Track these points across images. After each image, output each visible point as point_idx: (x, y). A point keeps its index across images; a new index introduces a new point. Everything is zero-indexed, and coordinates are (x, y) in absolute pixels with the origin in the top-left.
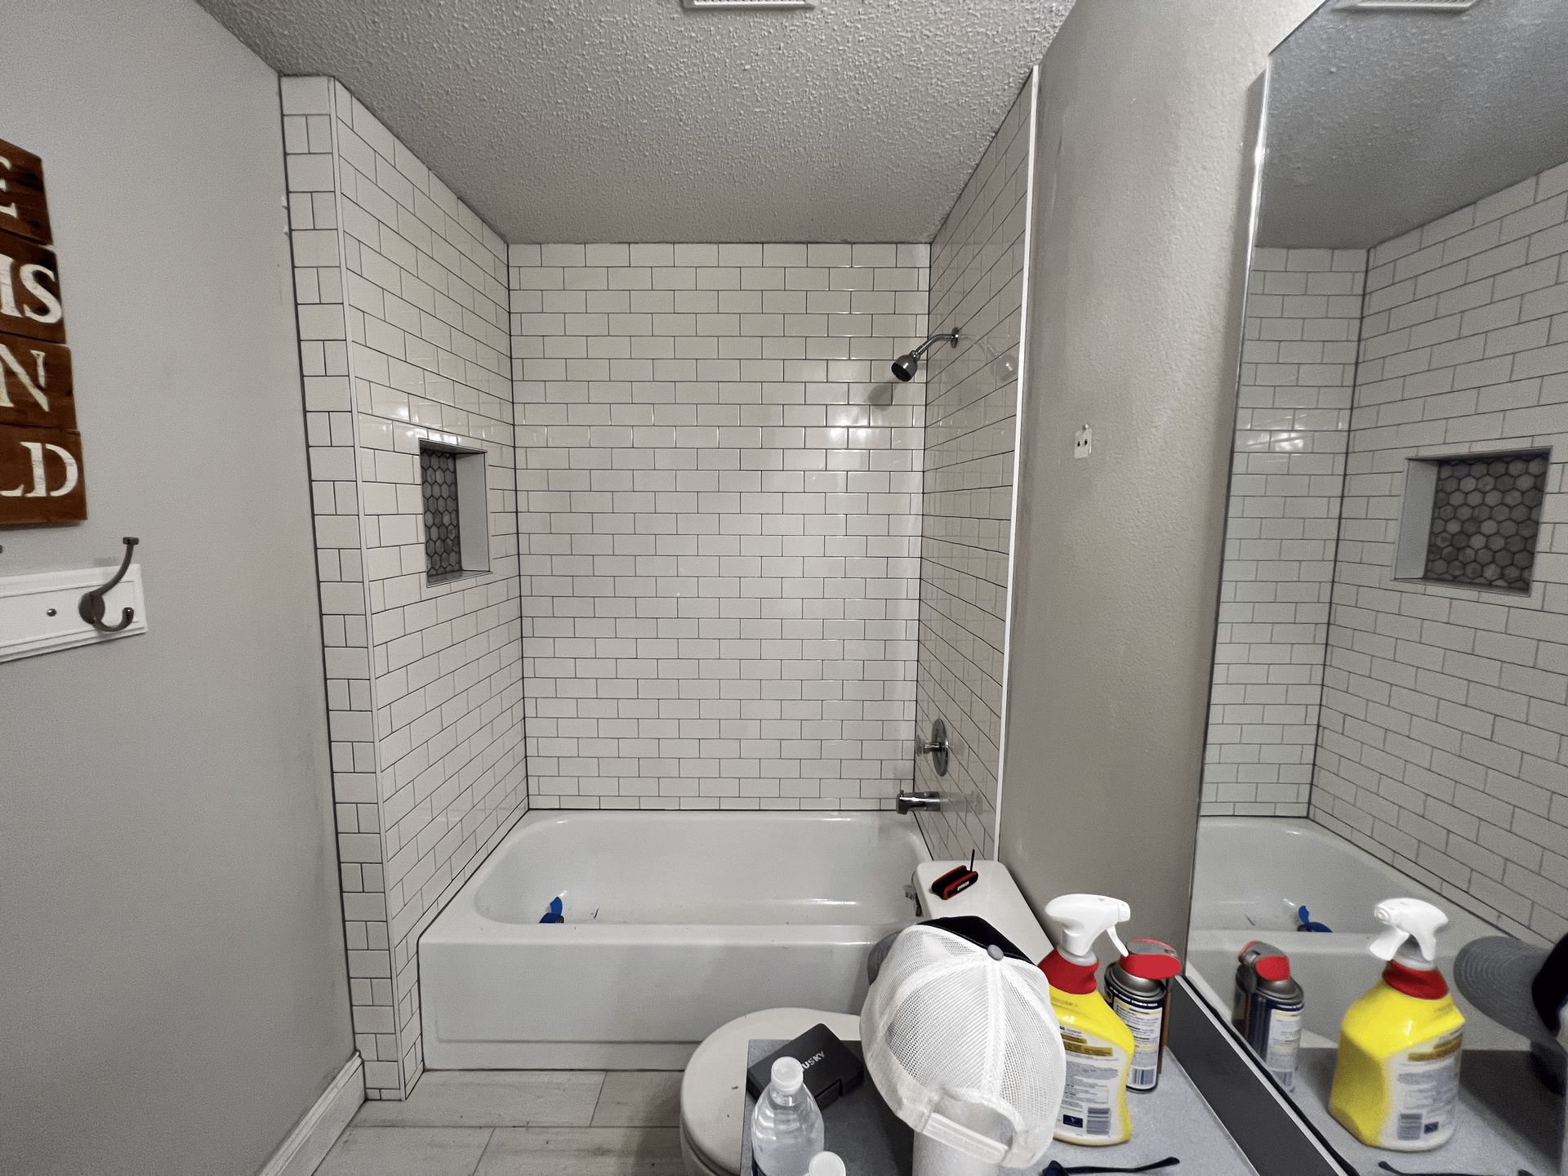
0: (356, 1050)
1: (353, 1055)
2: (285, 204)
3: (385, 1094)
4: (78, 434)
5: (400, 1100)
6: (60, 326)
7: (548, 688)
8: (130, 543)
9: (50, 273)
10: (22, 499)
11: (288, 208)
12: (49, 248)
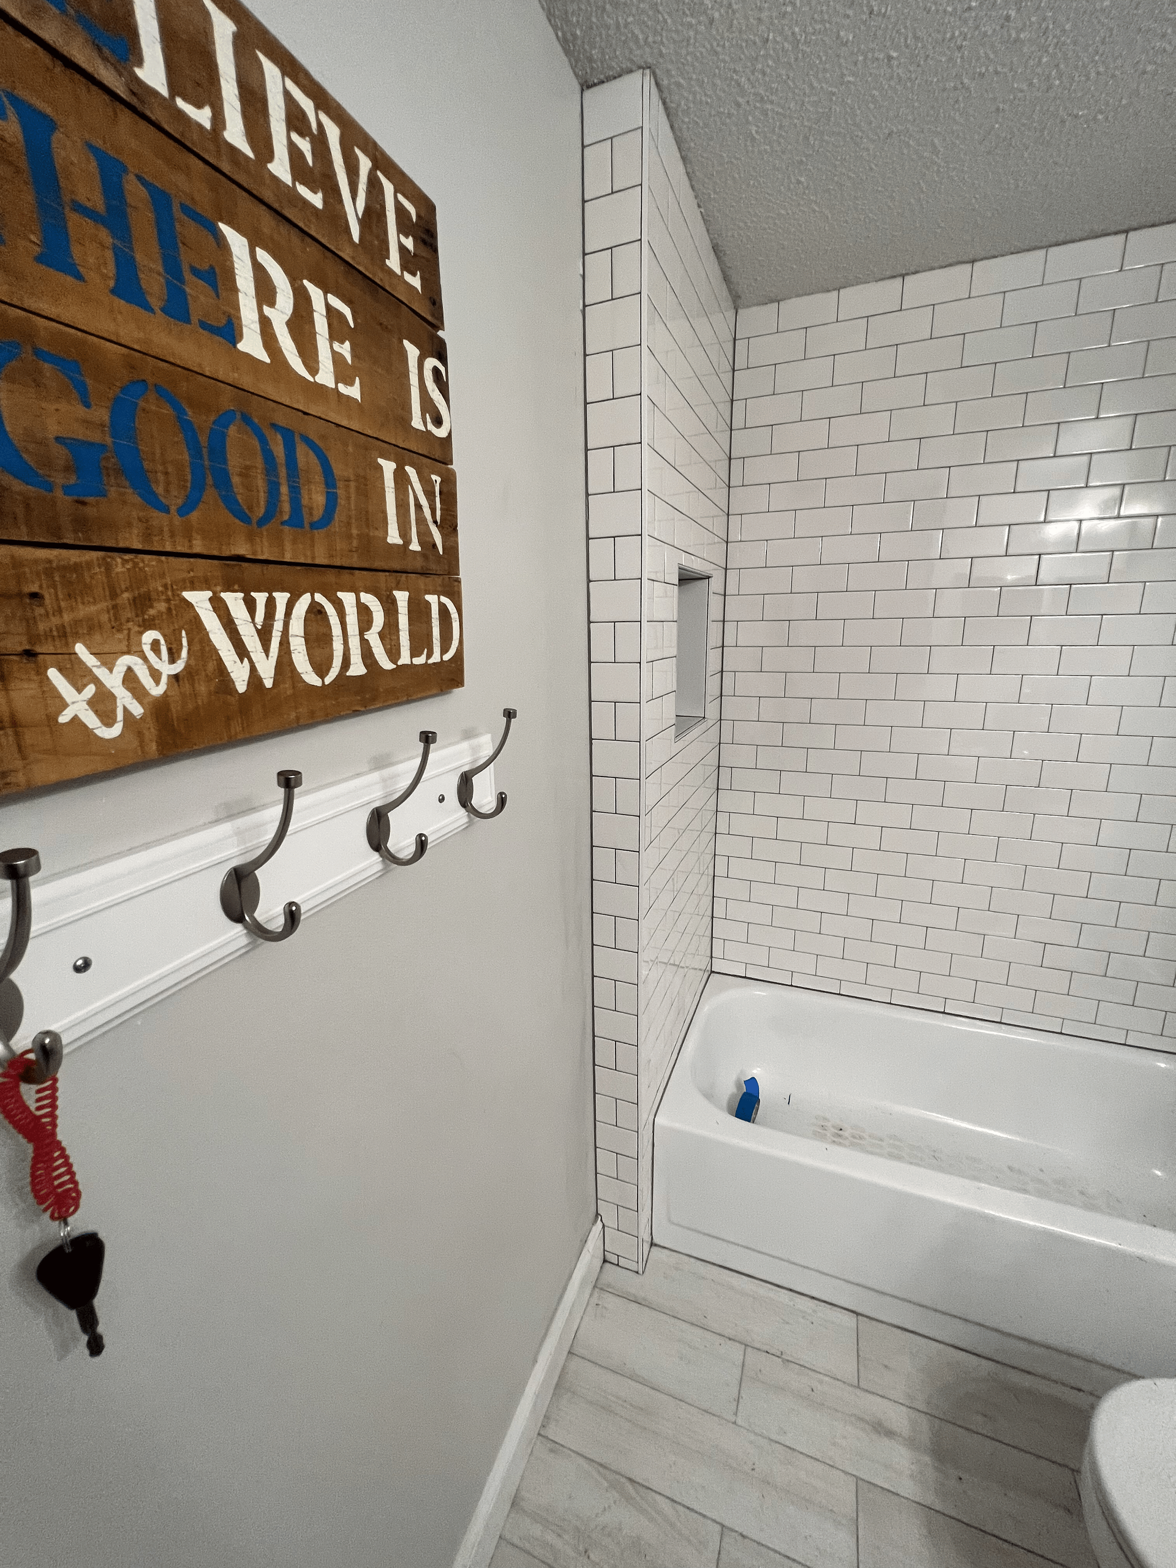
0: (597, 1214)
1: (595, 1221)
2: (582, 273)
3: (622, 1262)
4: (458, 581)
5: (637, 1273)
6: (447, 441)
7: (742, 847)
8: (509, 714)
9: (442, 369)
10: (426, 665)
11: (584, 277)
12: (440, 333)
